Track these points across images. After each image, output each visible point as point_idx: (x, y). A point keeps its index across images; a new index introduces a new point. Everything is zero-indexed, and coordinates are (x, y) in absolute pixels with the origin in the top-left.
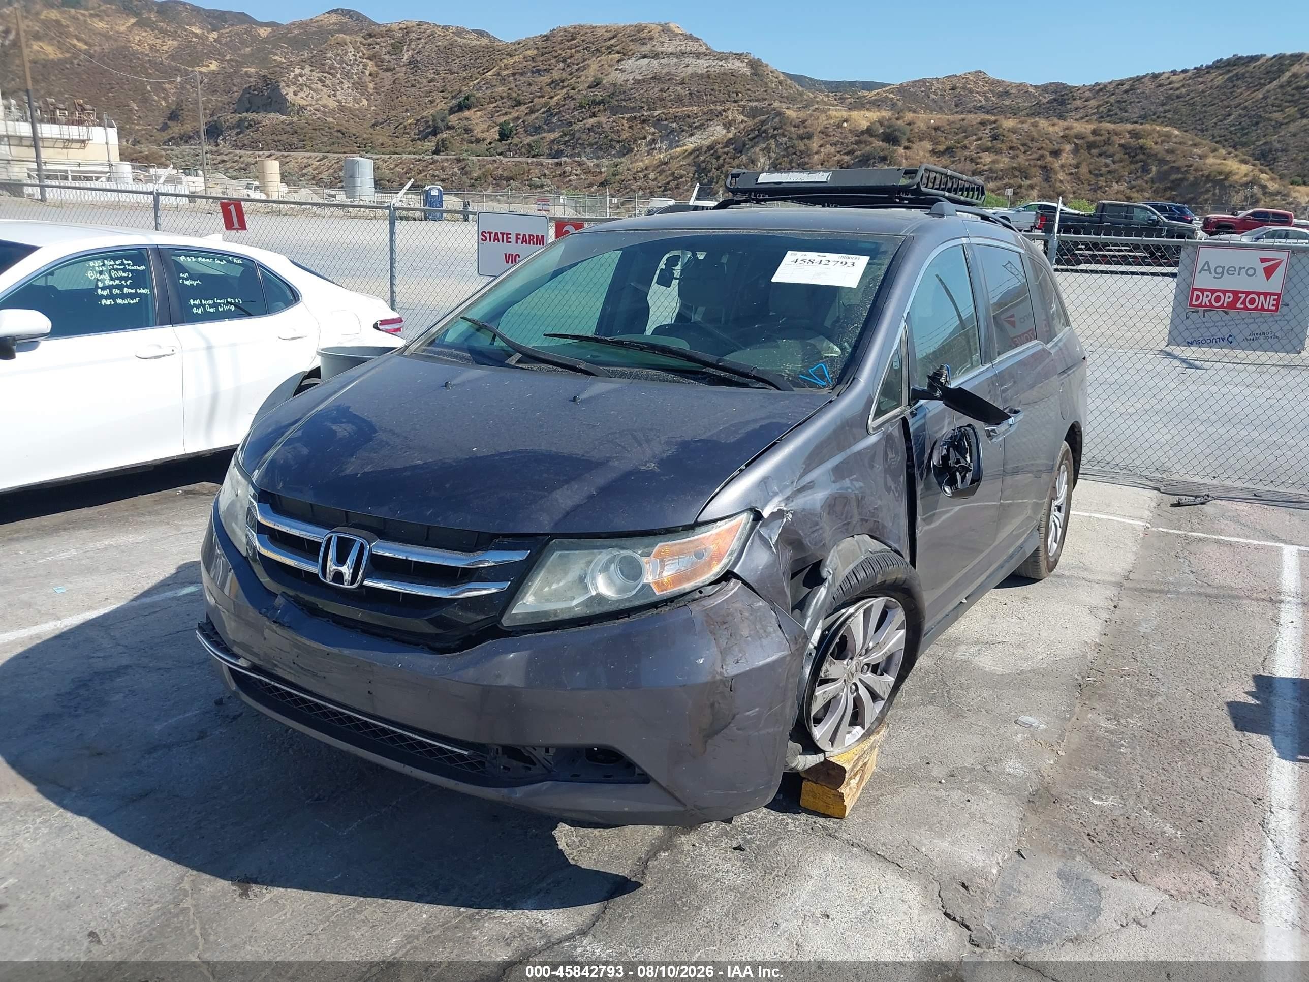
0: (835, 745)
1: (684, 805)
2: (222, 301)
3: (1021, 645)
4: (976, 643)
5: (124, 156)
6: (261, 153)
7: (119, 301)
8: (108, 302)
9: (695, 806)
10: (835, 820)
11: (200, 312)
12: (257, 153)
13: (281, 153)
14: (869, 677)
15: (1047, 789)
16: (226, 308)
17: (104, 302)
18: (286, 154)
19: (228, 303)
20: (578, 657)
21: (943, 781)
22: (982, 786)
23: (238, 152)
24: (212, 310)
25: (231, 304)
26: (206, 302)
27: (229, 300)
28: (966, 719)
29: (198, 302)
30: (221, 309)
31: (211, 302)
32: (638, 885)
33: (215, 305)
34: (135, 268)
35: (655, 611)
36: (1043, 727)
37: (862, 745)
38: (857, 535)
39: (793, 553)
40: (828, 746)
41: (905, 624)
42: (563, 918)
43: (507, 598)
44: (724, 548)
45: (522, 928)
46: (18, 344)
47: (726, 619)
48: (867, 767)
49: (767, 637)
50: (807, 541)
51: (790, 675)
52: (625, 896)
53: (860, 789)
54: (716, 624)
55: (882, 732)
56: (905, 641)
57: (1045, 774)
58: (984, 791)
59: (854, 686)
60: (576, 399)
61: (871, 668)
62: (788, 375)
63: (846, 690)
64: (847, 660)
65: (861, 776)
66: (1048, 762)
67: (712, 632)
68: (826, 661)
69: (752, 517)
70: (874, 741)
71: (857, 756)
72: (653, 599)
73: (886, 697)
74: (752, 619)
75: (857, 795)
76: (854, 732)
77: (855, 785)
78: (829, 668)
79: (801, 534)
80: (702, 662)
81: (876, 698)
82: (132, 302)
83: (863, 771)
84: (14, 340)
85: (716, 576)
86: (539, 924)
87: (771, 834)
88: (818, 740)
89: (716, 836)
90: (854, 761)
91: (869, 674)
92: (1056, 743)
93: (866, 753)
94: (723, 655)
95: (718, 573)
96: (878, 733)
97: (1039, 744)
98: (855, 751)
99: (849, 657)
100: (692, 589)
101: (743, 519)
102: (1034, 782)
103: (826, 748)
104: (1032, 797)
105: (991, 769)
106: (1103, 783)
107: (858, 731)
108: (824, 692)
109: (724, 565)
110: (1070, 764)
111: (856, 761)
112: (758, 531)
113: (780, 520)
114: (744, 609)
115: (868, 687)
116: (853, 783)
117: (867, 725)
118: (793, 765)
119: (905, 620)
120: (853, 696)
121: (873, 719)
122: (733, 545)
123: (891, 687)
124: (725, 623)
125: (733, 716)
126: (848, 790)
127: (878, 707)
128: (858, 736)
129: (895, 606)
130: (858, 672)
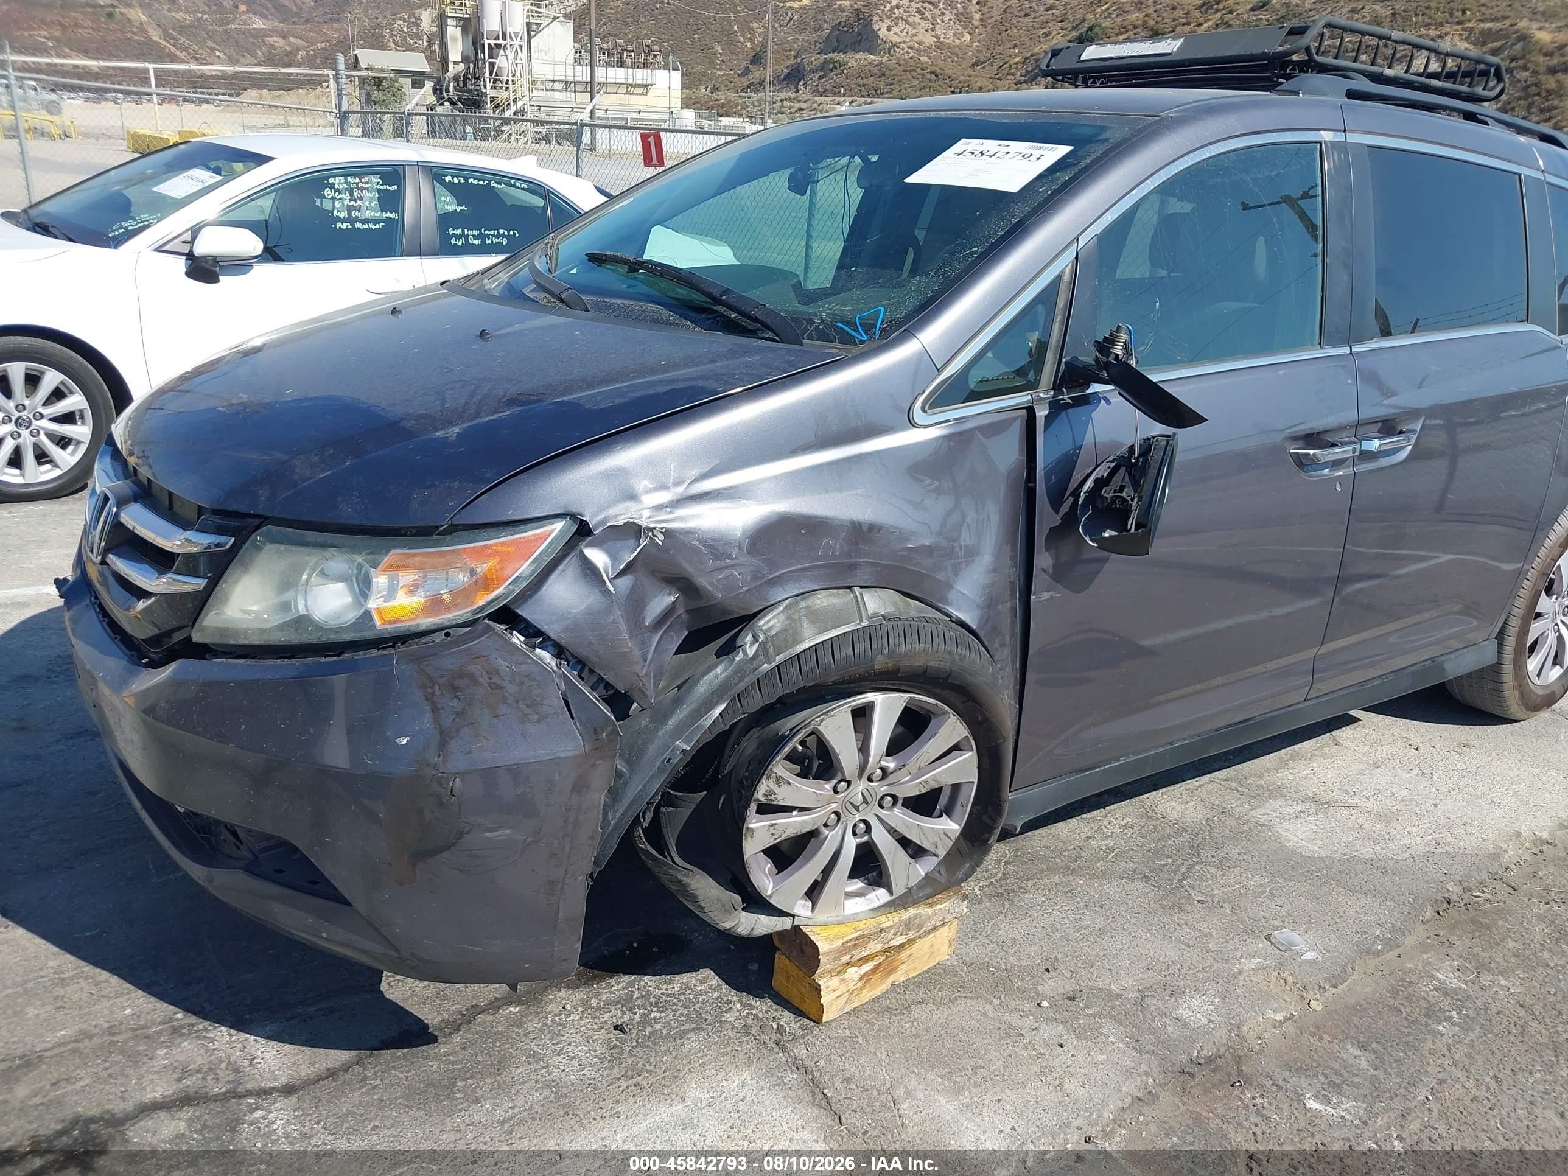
0: (817, 909)
1: (397, 950)
2: (492, 232)
3: (1386, 817)
4: (1306, 800)
5: (686, 104)
6: (842, 99)
7: (358, 225)
8: (344, 226)
9: (412, 954)
10: (806, 1021)
11: (460, 243)
12: (838, 99)
13: (863, 99)
14: (900, 817)
15: (1238, 1061)
16: (496, 241)
17: (339, 225)
18: (869, 100)
19: (498, 236)
20: (245, 702)
21: (1045, 1004)
22: (1109, 1026)
23: (817, 99)
24: (476, 242)
25: (503, 236)
26: (471, 233)
27: (501, 231)
28: (1182, 915)
29: (458, 232)
30: (488, 242)
31: (476, 233)
32: (433, 1039)
33: (481, 237)
34: (385, 187)
35: (375, 653)
36: (1310, 955)
37: (883, 919)
38: (861, 587)
39: (681, 599)
40: (802, 909)
41: (973, 742)
42: (286, 1060)
43: (200, 602)
44: (506, 572)
45: (221, 1061)
46: (221, 266)
47: (458, 682)
48: (904, 955)
49: (539, 721)
50: (702, 581)
51: (580, 786)
52: (399, 1053)
53: (886, 985)
54: (437, 687)
55: (944, 905)
56: (976, 770)
57: (1252, 1033)
58: (1106, 1036)
59: (862, 825)
60: (482, 334)
61: (900, 802)
62: (823, 321)
63: (839, 829)
64: (834, 781)
65: (880, 964)
66: (1271, 1015)
67: (430, 698)
68: (768, 778)
69: (574, 528)
70: (916, 916)
71: (858, 934)
72: (368, 634)
73: (942, 853)
74: (512, 689)
75: (873, 992)
76: (871, 896)
77: (857, 977)
78: (775, 788)
79: (689, 568)
80: (404, 742)
81: (916, 851)
82: (374, 227)
83: (887, 957)
84: (215, 260)
85: (475, 612)
86: (246, 1063)
87: (690, 1019)
88: (771, 896)
89: (609, 1003)
90: (845, 939)
91: (898, 811)
92: (1316, 987)
93: (889, 932)
94: (444, 737)
95: (482, 609)
96: (931, 905)
97: (1282, 982)
98: (862, 925)
99: (839, 777)
100: (432, 628)
101: (552, 531)
102: (1214, 1043)
103: (797, 911)
104: (1193, 1066)
105: (1152, 1003)
106: (1354, 1075)
107: (880, 896)
108: (772, 825)
109: (498, 598)
110: (1317, 1028)
111: (851, 940)
112: (582, 552)
113: (632, 542)
114: (497, 672)
115: (892, 831)
116: (853, 973)
117: (899, 890)
118: (727, 925)
119: (971, 739)
120: (859, 840)
121: (913, 883)
122: (525, 568)
123: (953, 838)
124: (455, 689)
125: (460, 835)
126: (835, 982)
127: (922, 869)
128: (877, 904)
129: (945, 713)
130: (870, 806)
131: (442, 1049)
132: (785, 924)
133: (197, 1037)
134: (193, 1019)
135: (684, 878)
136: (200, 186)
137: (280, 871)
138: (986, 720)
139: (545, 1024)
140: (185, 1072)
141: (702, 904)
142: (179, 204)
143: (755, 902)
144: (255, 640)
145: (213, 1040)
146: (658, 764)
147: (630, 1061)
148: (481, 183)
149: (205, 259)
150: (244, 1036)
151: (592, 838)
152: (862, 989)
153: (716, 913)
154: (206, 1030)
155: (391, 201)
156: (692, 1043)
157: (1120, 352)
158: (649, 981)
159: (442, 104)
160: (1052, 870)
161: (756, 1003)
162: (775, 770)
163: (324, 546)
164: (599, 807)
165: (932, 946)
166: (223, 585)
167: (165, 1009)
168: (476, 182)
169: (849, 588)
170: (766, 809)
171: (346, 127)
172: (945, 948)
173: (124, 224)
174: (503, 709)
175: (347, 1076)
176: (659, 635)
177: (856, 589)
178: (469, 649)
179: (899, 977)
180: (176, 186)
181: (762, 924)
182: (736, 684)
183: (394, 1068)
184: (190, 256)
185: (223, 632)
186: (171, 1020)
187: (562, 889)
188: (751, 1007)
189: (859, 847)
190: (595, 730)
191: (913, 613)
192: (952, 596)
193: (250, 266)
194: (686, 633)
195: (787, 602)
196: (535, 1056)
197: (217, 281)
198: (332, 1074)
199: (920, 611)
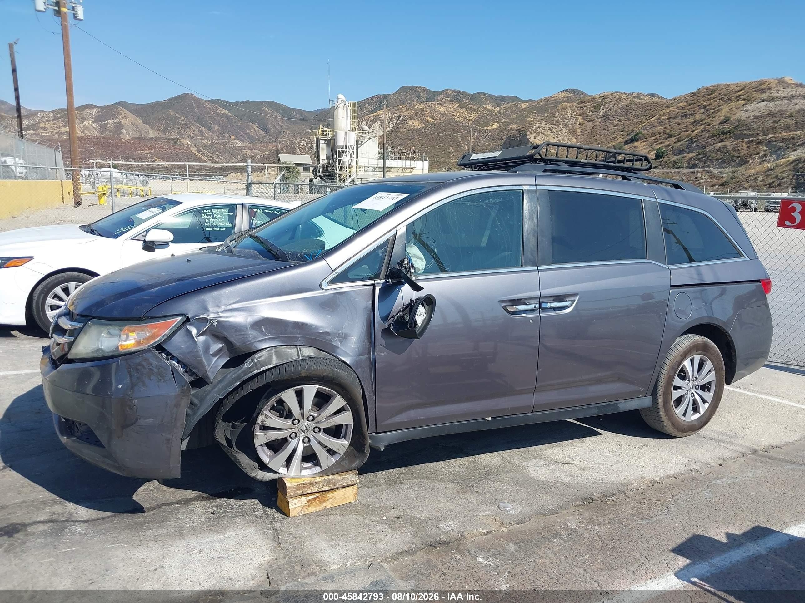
0: (289, 471)
1: (118, 463)
3: (584, 469)
4: (551, 461)
7: (215, 229)
8: (209, 229)
9: (123, 465)
10: (285, 516)
14: (323, 437)
17: (207, 229)
21: (385, 519)
22: (407, 528)
28: (465, 496)
32: (144, 512)
34: (228, 213)
36: (512, 512)
37: (317, 478)
38: (300, 346)
39: (225, 346)
40: (283, 471)
41: (349, 407)
42: (89, 514)
43: (71, 345)
44: (160, 333)
45: (67, 512)
46: (156, 245)
47: (139, 367)
48: (330, 495)
49: (164, 382)
50: (232, 339)
51: (177, 405)
52: (130, 514)
53: (322, 507)
54: (132, 369)
55: (346, 476)
56: (352, 419)
57: (469, 535)
58: (405, 530)
59: (307, 439)
60: (188, 261)
61: (322, 431)
62: (301, 254)
63: (297, 439)
64: (292, 419)
65: (317, 497)
66: (481, 530)
67: (129, 372)
68: (262, 415)
69: (185, 319)
70: (333, 479)
71: (305, 482)
72: (117, 353)
73: (342, 453)
74: (156, 370)
75: (315, 509)
76: (314, 469)
77: (305, 501)
78: (265, 419)
79: (226, 334)
80: (120, 387)
81: (331, 452)
82: (222, 229)
83: (321, 495)
84: (154, 243)
85: (149, 346)
86: (75, 513)
87: (241, 513)
88: (268, 463)
89: (213, 506)
90: (299, 483)
91: (321, 434)
92: (508, 523)
93: (320, 484)
94: (133, 386)
95: (151, 345)
96: (340, 476)
97: (494, 520)
98: (307, 479)
99: (294, 418)
100: (135, 351)
101: (177, 320)
102: (449, 537)
103: (280, 471)
104: (437, 544)
105: (430, 522)
106: (505, 552)
107: (317, 469)
108: (266, 434)
109: (157, 341)
110: (501, 537)
111: (301, 484)
112: (187, 327)
113: (205, 324)
114: (151, 364)
115: (319, 443)
116: (304, 499)
117: (324, 467)
118: (253, 475)
119: (348, 406)
120: (305, 445)
121: (330, 465)
122: (167, 332)
123: (346, 447)
124: (138, 369)
125: (137, 420)
126: (296, 501)
127: (333, 460)
128: (316, 472)
129: (335, 394)
130: (310, 431)
131: (146, 514)
132: (276, 476)
133: (62, 505)
134: (62, 500)
135: (235, 454)
136: (153, 214)
137: (88, 438)
138: (352, 398)
139: (187, 510)
140: (53, 513)
141: (242, 465)
142: (142, 221)
143: (263, 467)
144: (84, 356)
145: (66, 506)
146: (210, 402)
147: (212, 523)
148: (270, 212)
149: (149, 242)
150: (77, 506)
151: (182, 425)
152: (309, 506)
153: (248, 469)
154: (65, 503)
155: (232, 219)
156: (238, 519)
157: (406, 266)
158: (232, 501)
159: (316, 178)
160: (419, 478)
161: (269, 510)
162: (264, 412)
163: (107, 325)
164: (184, 413)
165: (344, 495)
166: (78, 339)
167: (54, 496)
168: (268, 211)
169: (295, 345)
170: (264, 428)
171: (250, 189)
172: (352, 497)
173: (122, 229)
174: (152, 377)
175: (108, 519)
176: (216, 358)
177: (298, 347)
178: (142, 356)
179: (328, 504)
180: (143, 215)
181: (267, 476)
182: (243, 377)
183: (126, 519)
184: (144, 241)
185: (76, 354)
186: (55, 499)
187: (171, 442)
188: (267, 511)
189: (305, 448)
190: (182, 386)
191: (321, 356)
192: (338, 351)
193: (168, 245)
194: (229, 358)
195: (269, 349)
196: (178, 519)
197: (155, 251)
198: (103, 518)
199: (325, 355)
